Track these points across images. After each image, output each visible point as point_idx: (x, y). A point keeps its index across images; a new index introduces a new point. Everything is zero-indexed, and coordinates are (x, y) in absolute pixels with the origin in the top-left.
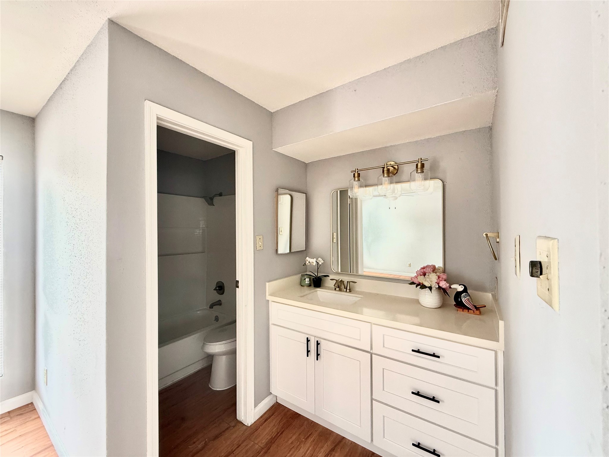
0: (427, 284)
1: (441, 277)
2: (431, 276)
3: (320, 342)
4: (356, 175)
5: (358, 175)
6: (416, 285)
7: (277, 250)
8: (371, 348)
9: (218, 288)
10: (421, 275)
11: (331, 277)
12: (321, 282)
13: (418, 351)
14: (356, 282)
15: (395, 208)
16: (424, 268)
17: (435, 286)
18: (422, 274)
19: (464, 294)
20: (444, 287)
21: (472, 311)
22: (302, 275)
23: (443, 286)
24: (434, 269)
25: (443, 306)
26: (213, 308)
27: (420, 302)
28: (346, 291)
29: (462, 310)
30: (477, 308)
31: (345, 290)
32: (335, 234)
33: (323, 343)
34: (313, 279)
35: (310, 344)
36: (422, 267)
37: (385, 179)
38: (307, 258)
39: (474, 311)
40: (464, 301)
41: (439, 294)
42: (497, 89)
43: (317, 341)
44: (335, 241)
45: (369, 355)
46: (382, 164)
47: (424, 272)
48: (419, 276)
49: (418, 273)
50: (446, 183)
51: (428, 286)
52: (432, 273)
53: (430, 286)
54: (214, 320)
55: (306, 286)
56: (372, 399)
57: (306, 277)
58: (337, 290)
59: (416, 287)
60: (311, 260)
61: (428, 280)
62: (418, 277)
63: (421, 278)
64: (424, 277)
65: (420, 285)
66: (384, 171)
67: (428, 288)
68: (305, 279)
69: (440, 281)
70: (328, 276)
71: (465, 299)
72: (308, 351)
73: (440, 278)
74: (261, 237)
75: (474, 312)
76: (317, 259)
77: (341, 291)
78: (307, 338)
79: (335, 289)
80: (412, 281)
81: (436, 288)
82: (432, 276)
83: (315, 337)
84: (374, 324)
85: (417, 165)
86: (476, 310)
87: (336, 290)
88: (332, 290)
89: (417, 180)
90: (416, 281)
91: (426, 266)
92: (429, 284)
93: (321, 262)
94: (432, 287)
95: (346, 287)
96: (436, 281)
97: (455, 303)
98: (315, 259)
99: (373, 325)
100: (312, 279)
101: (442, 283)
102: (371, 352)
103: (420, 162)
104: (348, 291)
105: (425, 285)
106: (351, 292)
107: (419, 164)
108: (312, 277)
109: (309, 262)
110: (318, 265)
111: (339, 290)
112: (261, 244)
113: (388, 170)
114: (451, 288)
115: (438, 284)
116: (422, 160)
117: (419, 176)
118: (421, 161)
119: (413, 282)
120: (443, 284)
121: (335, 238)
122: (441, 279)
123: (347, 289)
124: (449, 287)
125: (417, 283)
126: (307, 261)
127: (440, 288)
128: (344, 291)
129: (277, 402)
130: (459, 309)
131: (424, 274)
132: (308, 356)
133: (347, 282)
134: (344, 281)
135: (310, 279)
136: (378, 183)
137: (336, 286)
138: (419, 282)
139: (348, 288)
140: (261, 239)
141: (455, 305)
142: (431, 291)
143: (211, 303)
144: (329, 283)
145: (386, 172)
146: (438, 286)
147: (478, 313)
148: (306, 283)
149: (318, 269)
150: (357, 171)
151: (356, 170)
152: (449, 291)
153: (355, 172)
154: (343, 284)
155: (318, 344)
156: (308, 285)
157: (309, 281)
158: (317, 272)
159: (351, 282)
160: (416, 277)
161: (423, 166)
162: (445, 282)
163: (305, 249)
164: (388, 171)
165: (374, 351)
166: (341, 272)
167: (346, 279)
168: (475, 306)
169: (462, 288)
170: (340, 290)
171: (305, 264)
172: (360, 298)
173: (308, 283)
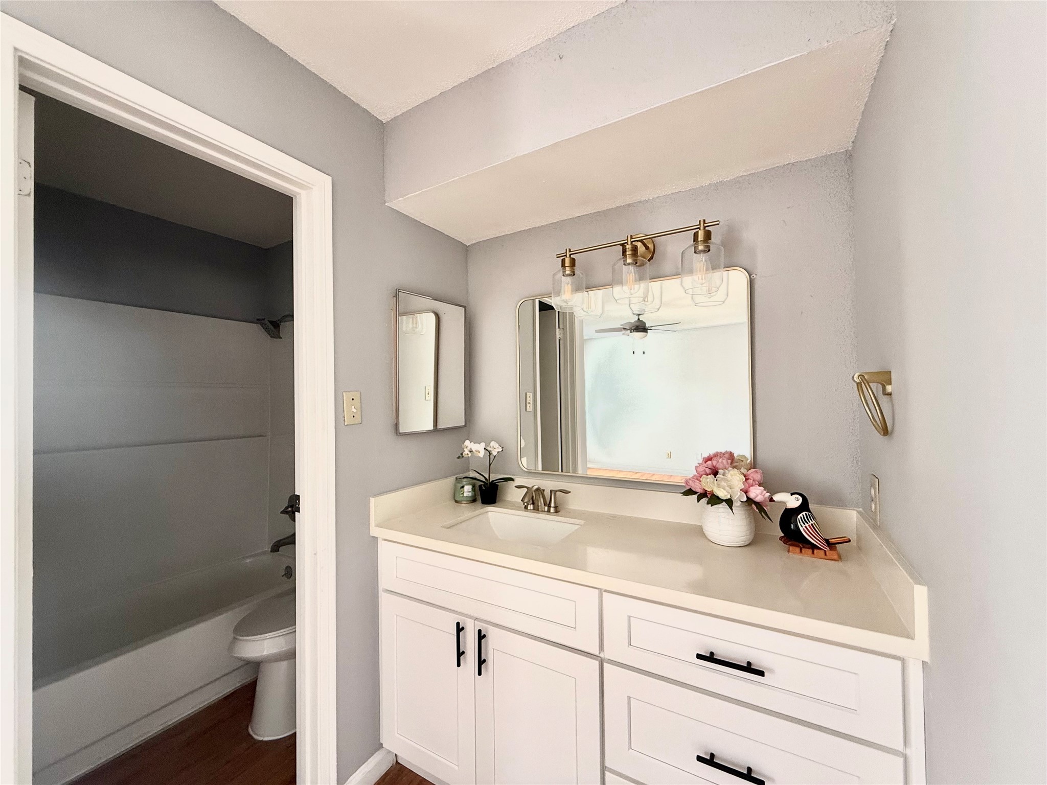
0: (722, 494)
1: (750, 477)
2: (729, 476)
3: (486, 632)
4: (567, 263)
5: (570, 262)
6: (696, 496)
7: (396, 426)
8: (601, 648)
9: (290, 509)
10: (707, 475)
11: (519, 481)
12: (496, 494)
13: (711, 658)
14: (570, 492)
15: (644, 353)
16: (710, 459)
17: (739, 497)
18: (708, 471)
19: (803, 515)
20: (759, 499)
21: (822, 552)
22: (456, 478)
23: (756, 497)
24: (732, 460)
25: (756, 540)
26: (278, 551)
27: (707, 533)
28: (549, 511)
29: (798, 550)
30: (831, 545)
31: (546, 508)
32: (530, 395)
33: (493, 635)
34: (480, 486)
35: (465, 637)
36: (706, 455)
37: (629, 272)
38: (467, 443)
39: (825, 551)
40: (803, 529)
41: (747, 515)
42: (893, 22)
43: (480, 631)
44: (530, 408)
45: (596, 664)
46: (622, 238)
47: (713, 468)
48: (704, 476)
49: (701, 469)
50: (756, 275)
51: (725, 499)
52: (730, 468)
53: (729, 499)
54: (283, 576)
55: (465, 502)
56: (603, 769)
57: (465, 482)
58: (529, 508)
59: (699, 500)
60: (474, 447)
61: (723, 484)
62: (701, 479)
63: (708, 480)
64: (715, 477)
65: (707, 496)
66: (626, 251)
67: (724, 503)
68: (463, 487)
69: (749, 487)
70: (512, 480)
71: (806, 525)
72: (460, 654)
73: (749, 480)
74: (356, 396)
75: (826, 554)
76: (488, 444)
77: (538, 510)
78: (458, 624)
79: (526, 507)
80: (688, 488)
81: (742, 502)
82: (732, 476)
83: (476, 619)
84: (606, 591)
85: (696, 236)
86: (831, 550)
87: (527, 509)
88: (518, 509)
89: (697, 271)
90: (698, 488)
91: (713, 455)
92: (726, 494)
93: (496, 449)
94: (733, 500)
95: (548, 503)
96: (743, 487)
97: (783, 535)
98: (483, 445)
99: (605, 594)
100: (477, 488)
101: (755, 491)
102: (602, 655)
103: (702, 228)
104: (552, 510)
105: (718, 497)
106: (559, 512)
107: (700, 232)
108: (477, 481)
109: (470, 452)
110: (490, 456)
111: (534, 509)
112: (355, 411)
113: (635, 249)
114: (774, 501)
115: (746, 492)
116: (705, 225)
117: (700, 261)
118: (705, 227)
119: (690, 489)
120: (758, 493)
121: (529, 403)
122: (752, 481)
123: (549, 507)
124: (768, 500)
125: (700, 491)
126: (465, 449)
127: (750, 501)
128: (545, 511)
129: (397, 761)
130: (791, 547)
131: (715, 473)
132: (459, 665)
133: (551, 491)
134: (544, 490)
135: (474, 486)
136: (615, 280)
137: (526, 500)
138: (704, 489)
139: (553, 505)
140: (357, 400)
141: (781, 538)
142: (732, 510)
143: (275, 541)
144: (514, 494)
145: (630, 253)
146: (747, 497)
147: (836, 557)
148: (465, 494)
149: (490, 465)
150: (570, 255)
151: (566, 253)
152: (768, 507)
153: (566, 256)
154: (541, 496)
155: (481, 637)
156: (471, 499)
157: (471, 490)
158: (488, 471)
159: (558, 493)
160: (698, 478)
161: (708, 235)
162: (762, 488)
163: (464, 424)
164: (635, 251)
165: (606, 655)
166: (542, 470)
167: (548, 484)
168: (827, 541)
169: (798, 500)
170: (536, 509)
171: (462, 454)
172: (579, 526)
173: (470, 494)
